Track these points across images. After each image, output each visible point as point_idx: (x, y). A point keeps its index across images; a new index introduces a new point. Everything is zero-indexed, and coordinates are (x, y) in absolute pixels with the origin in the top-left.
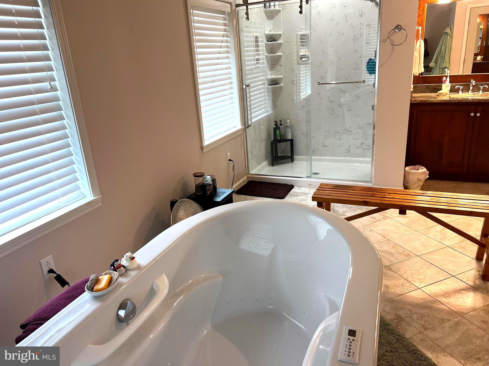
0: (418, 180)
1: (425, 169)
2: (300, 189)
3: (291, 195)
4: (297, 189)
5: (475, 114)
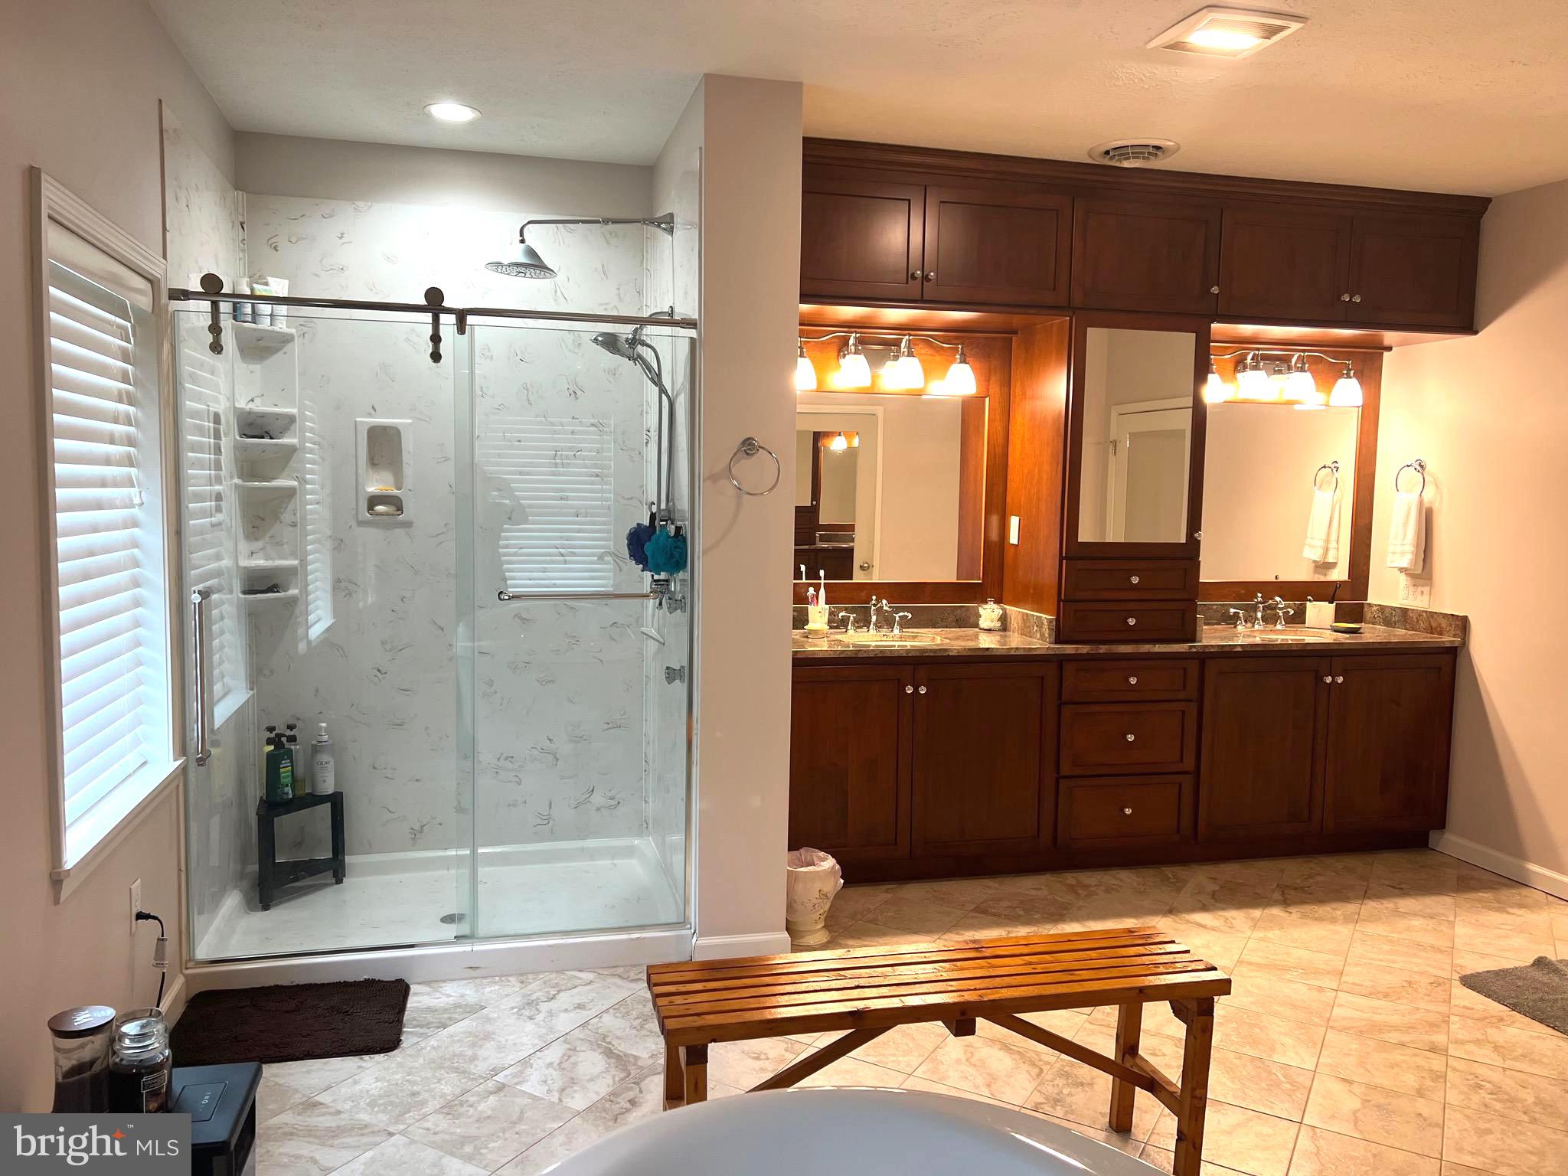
0: (822, 897)
1: (829, 863)
2: (438, 995)
3: (421, 1026)
4: (428, 994)
5: (916, 689)
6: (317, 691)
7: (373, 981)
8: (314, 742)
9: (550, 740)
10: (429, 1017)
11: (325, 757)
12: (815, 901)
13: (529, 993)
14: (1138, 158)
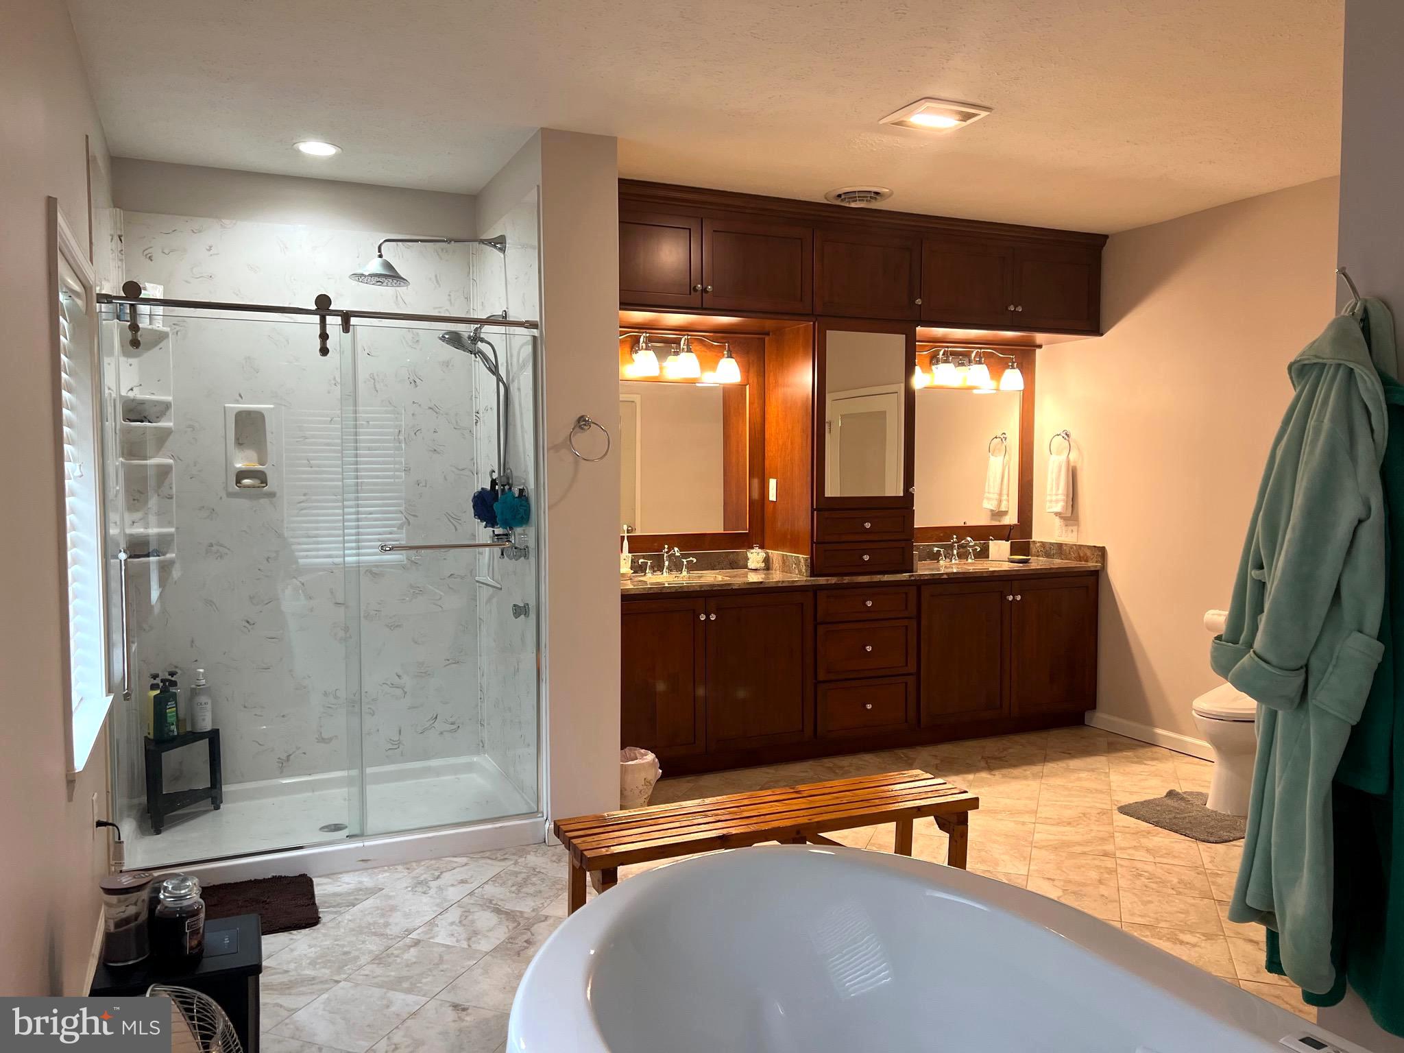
0: (647, 784)
1: (650, 757)
2: (339, 884)
3: (334, 907)
4: (330, 884)
5: (708, 617)
6: (192, 642)
7: (280, 877)
8: (193, 686)
9: (398, 676)
10: (338, 899)
11: (203, 699)
12: (641, 788)
13: (417, 875)
14: (863, 200)
